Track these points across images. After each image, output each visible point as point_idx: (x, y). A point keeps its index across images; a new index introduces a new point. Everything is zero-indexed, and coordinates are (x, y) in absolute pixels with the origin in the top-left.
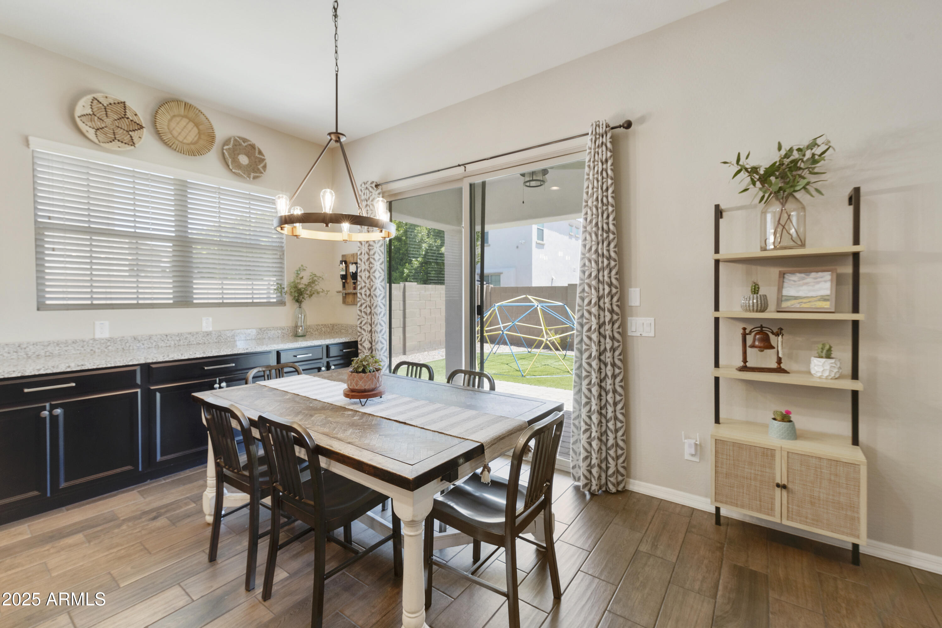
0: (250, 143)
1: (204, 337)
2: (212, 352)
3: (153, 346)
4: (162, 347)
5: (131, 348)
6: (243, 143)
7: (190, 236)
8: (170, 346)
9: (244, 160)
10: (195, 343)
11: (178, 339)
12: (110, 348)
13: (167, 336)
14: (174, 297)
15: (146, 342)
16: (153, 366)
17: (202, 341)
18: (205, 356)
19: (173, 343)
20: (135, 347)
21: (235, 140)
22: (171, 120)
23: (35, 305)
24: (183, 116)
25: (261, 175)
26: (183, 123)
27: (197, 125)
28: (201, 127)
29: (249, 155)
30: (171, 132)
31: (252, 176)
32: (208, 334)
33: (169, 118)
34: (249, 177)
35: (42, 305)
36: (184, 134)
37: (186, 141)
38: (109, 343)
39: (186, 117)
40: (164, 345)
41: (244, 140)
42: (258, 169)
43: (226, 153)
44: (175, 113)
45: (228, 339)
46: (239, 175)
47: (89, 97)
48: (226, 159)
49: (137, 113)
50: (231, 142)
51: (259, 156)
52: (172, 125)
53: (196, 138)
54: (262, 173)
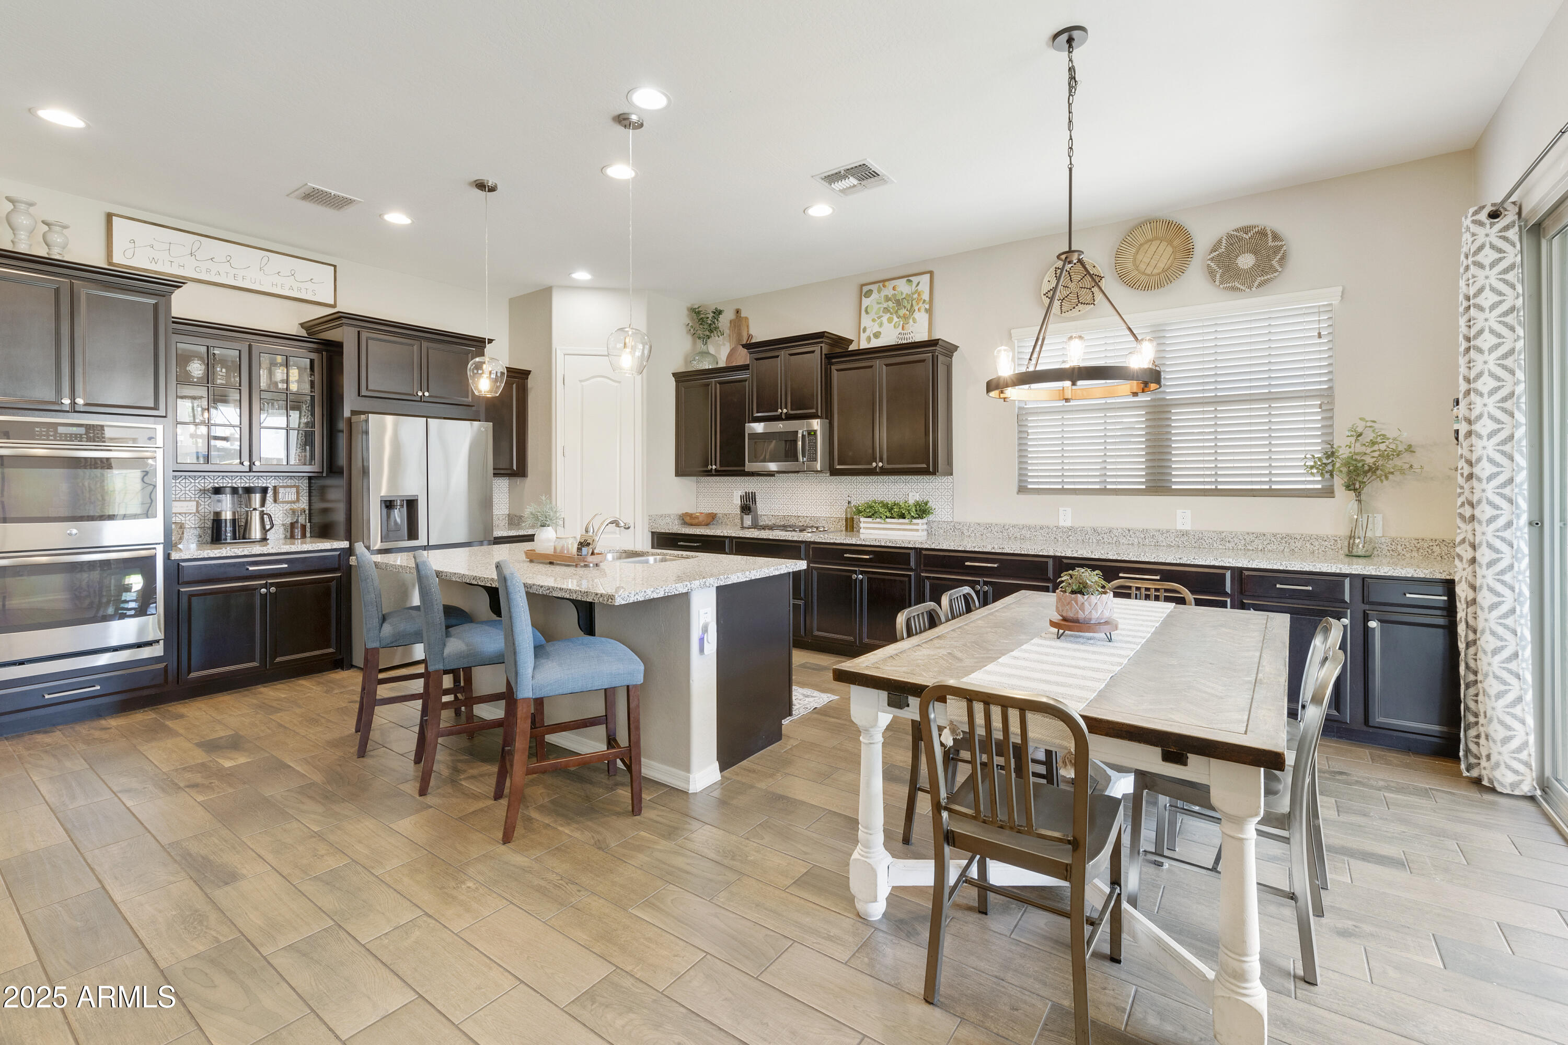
0: (1256, 229)
1: (1177, 537)
2: (1129, 553)
3: (1114, 542)
4: (1123, 544)
5: (1091, 541)
6: (1245, 235)
7: (1168, 398)
8: (1132, 544)
9: (1246, 261)
10: (1165, 544)
11: (1143, 536)
12: (1071, 538)
14: (1147, 481)
15: (1106, 536)
16: (1065, 561)
17: (1174, 542)
18: (1119, 558)
19: (1136, 540)
20: (1095, 541)
21: (1230, 236)
22: (1137, 252)
23: (1016, 489)
24: (1152, 240)
25: (1275, 274)
26: (1153, 248)
27: (1170, 243)
28: (1175, 243)
29: (1255, 252)
30: (1137, 268)
31: (1256, 284)
32: (1185, 534)
33: (1134, 250)
34: (1250, 287)
35: (1022, 489)
36: (1153, 262)
37: (1156, 271)
38: (1070, 533)
39: (1155, 239)
40: (1126, 542)
41: (1246, 230)
42: (1272, 266)
43: (1212, 264)
44: (1142, 241)
45: (1215, 545)
46: (1234, 289)
47: (1053, 269)
48: (1212, 273)
49: (1096, 265)
50: (1224, 241)
51: (1273, 244)
52: (1140, 257)
53: (1169, 261)
54: (1277, 271)
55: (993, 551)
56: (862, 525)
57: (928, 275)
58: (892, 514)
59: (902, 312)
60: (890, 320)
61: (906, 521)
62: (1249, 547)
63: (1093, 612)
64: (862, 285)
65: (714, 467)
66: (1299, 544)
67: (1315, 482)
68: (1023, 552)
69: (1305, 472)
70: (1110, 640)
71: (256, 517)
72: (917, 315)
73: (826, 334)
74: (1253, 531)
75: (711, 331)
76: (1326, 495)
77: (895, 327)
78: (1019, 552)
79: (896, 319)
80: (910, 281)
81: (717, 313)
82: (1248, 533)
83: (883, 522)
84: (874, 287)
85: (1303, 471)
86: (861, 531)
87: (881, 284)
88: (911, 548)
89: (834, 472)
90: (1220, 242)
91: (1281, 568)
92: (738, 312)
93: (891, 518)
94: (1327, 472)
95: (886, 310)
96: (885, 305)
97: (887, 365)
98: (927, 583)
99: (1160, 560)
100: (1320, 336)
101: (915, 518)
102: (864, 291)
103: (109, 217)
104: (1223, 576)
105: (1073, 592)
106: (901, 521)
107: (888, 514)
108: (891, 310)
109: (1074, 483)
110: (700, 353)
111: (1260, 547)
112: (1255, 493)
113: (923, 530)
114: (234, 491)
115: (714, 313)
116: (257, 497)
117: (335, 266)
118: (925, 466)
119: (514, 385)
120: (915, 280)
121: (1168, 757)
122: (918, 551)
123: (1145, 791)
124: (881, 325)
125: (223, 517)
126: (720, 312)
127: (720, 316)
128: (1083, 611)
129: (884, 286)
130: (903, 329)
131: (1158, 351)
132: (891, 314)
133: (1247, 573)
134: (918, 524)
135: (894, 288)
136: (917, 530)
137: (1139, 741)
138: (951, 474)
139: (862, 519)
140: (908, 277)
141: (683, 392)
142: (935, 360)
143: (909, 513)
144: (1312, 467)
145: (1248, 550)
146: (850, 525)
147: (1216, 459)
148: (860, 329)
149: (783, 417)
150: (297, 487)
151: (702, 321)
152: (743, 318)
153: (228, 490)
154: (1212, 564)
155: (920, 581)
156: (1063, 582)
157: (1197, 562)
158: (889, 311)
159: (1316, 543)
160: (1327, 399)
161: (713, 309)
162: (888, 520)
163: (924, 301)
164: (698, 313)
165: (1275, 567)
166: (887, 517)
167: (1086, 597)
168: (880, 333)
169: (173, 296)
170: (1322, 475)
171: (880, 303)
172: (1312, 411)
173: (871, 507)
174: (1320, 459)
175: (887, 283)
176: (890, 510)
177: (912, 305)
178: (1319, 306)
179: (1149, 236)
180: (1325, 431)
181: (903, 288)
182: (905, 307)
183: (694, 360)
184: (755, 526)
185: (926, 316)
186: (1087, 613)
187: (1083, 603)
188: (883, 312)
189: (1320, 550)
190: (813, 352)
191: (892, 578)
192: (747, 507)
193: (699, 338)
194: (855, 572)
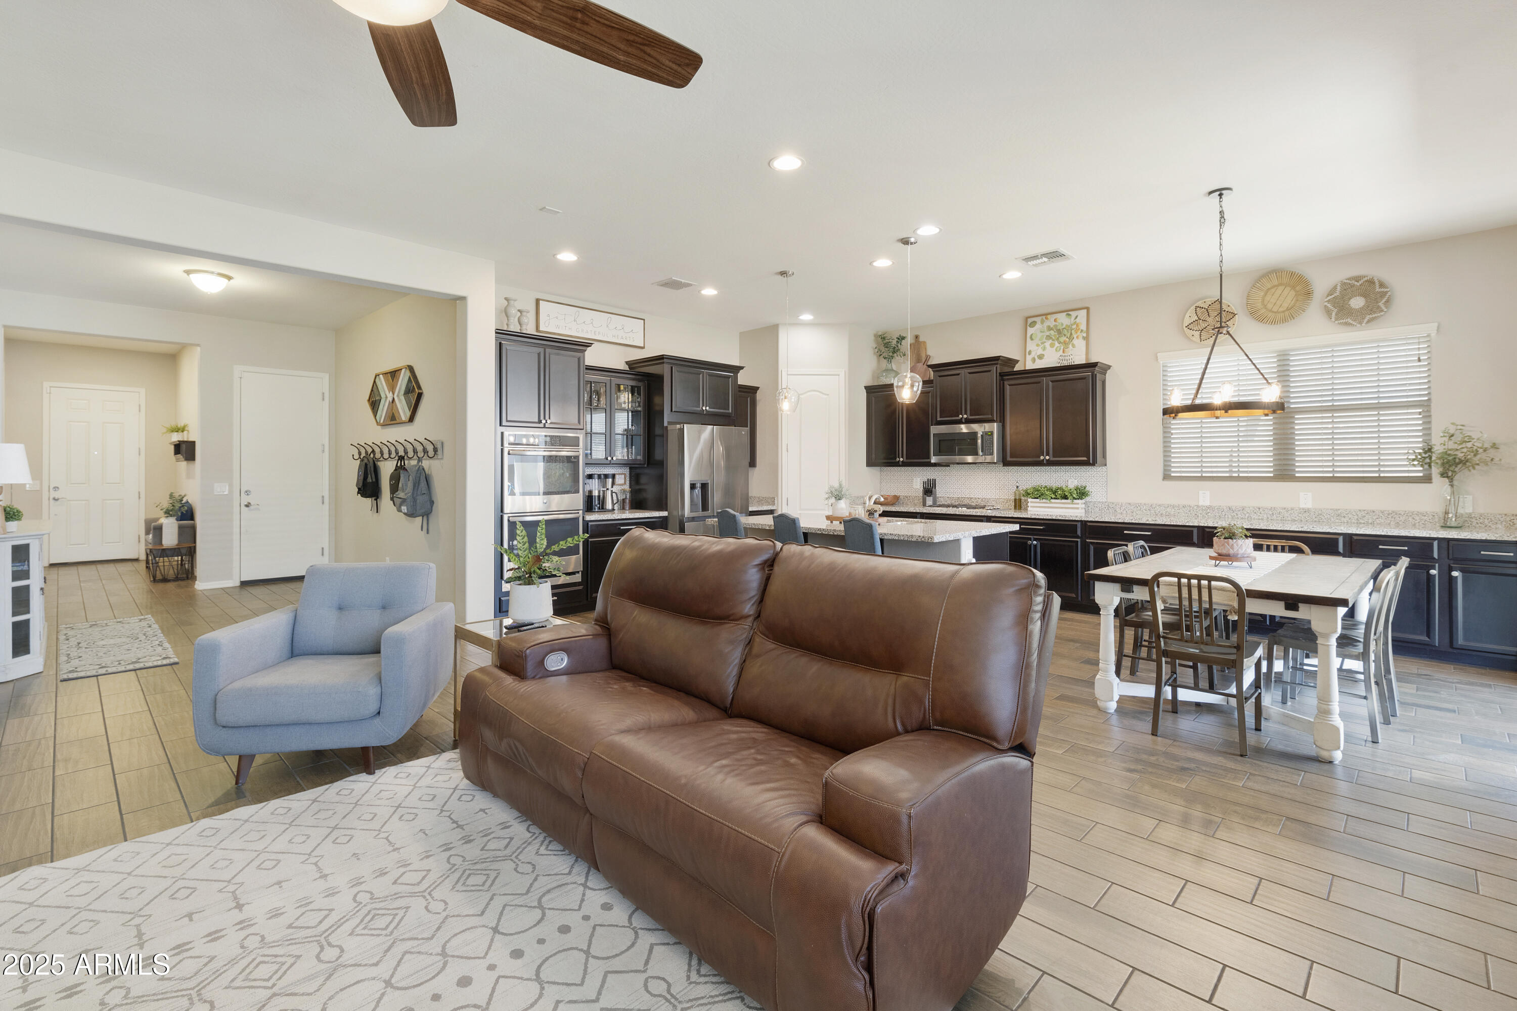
0: (1366, 279)
1: (1300, 513)
2: (1260, 525)
3: (1246, 517)
4: (1254, 519)
5: (1226, 516)
6: (1356, 283)
7: (1292, 406)
8: (1262, 519)
9: (1357, 302)
10: (1289, 519)
11: (1271, 513)
12: (1209, 514)
13: (1259, 508)
14: (1275, 470)
15: (1239, 513)
16: (1207, 530)
17: (1298, 517)
18: (1252, 528)
19: (1265, 516)
20: (1230, 516)
21: (1343, 284)
22: (1266, 294)
23: (1161, 476)
24: (1277, 286)
25: (1382, 314)
26: (1279, 291)
27: (1293, 288)
28: (1298, 288)
29: (1364, 295)
30: (1265, 306)
31: (1366, 320)
32: (1306, 511)
33: (1262, 294)
34: (1360, 323)
35: (1167, 477)
36: (1279, 303)
37: (1281, 309)
38: (1208, 511)
39: (1281, 284)
40: (1257, 517)
41: (1357, 279)
42: (1379, 307)
43: (1329, 305)
44: (1269, 286)
45: (1332, 520)
46: (1347, 324)
47: (1193, 307)
48: (1328, 312)
49: (1230, 304)
50: (1339, 288)
51: (1380, 290)
52: (1267, 298)
53: (1293, 302)
54: (1382, 311)
55: (1147, 522)
56: (1029, 504)
57: (1085, 311)
58: (1056, 496)
59: (1062, 339)
60: (1052, 346)
61: (1069, 501)
62: (1361, 521)
63: (1240, 550)
64: (1027, 318)
65: (901, 459)
66: (1402, 519)
67: (1417, 471)
68: (1172, 524)
69: (1408, 463)
70: (1251, 567)
71: (609, 493)
72: (1075, 341)
73: (1001, 358)
74: (1364, 509)
75: (894, 352)
76: (1423, 481)
77: (1056, 350)
78: (1169, 523)
79: (1057, 344)
80: (1069, 315)
81: (901, 339)
82: (1360, 511)
83: (1048, 502)
84: (1038, 319)
85: (1406, 463)
86: (1029, 509)
87: (1044, 317)
88: (1077, 521)
89: (1006, 463)
90: (1335, 288)
91: (1383, 534)
92: (917, 337)
93: (1055, 499)
94: (1426, 464)
95: (1049, 337)
96: (1048, 334)
97: (1052, 381)
98: (1092, 548)
99: (1286, 529)
100: (1419, 360)
101: (1076, 499)
102: (1028, 321)
103: (538, 301)
104: (1337, 540)
105: (1225, 538)
106: (1064, 501)
107: (1053, 496)
108: (1053, 338)
109: (1212, 472)
110: (885, 370)
111: (1370, 521)
112: (1365, 479)
113: (1082, 508)
114: (599, 476)
115: (899, 339)
116: (610, 481)
117: (644, 320)
118: (1085, 459)
119: (749, 399)
120: (1074, 314)
121: (1288, 607)
122: (1084, 523)
123: (1275, 647)
124: (1044, 349)
125: (594, 495)
126: (903, 338)
127: (903, 341)
128: (1233, 549)
129: (1046, 318)
130: (1063, 352)
131: (1283, 392)
132: (1053, 340)
133: (1355, 538)
134: (1078, 504)
135: (1055, 320)
136: (1077, 508)
137: (1272, 599)
138: (1106, 465)
139: (1030, 500)
140: (1068, 312)
141: (873, 401)
142: (1094, 377)
143: (1072, 495)
144: (1414, 460)
145: (1361, 523)
146: (1018, 504)
147: (1333, 454)
148: (1025, 352)
149: (963, 421)
150: (625, 474)
151: (887, 345)
152: (921, 342)
153: (596, 476)
154: (1327, 531)
155: (1085, 546)
156: (1218, 532)
157: (1315, 530)
158: (1051, 338)
159: (1417, 518)
160: (1426, 406)
161: (897, 335)
162: (1053, 501)
163: (1082, 331)
164: (884, 338)
165: (1378, 533)
166: (1052, 498)
167: (1235, 541)
168: (1043, 355)
169: (586, 353)
170: (1422, 466)
171: (1043, 332)
172: (1414, 418)
173: (1038, 490)
174: (1420, 454)
175: (1049, 317)
176: (1055, 492)
177: (1071, 334)
178: (1419, 338)
179: (1276, 282)
180: (1425, 432)
181: (1063, 320)
182: (1065, 335)
183: (882, 376)
184: (935, 505)
185: (1084, 343)
186: (1235, 550)
187: (1233, 545)
188: (1046, 339)
189: (1421, 523)
190: (990, 371)
191: (1061, 543)
192: (929, 490)
193: (885, 358)
194: (1030, 539)
